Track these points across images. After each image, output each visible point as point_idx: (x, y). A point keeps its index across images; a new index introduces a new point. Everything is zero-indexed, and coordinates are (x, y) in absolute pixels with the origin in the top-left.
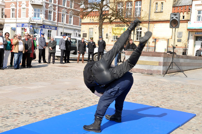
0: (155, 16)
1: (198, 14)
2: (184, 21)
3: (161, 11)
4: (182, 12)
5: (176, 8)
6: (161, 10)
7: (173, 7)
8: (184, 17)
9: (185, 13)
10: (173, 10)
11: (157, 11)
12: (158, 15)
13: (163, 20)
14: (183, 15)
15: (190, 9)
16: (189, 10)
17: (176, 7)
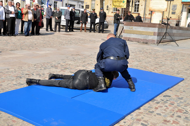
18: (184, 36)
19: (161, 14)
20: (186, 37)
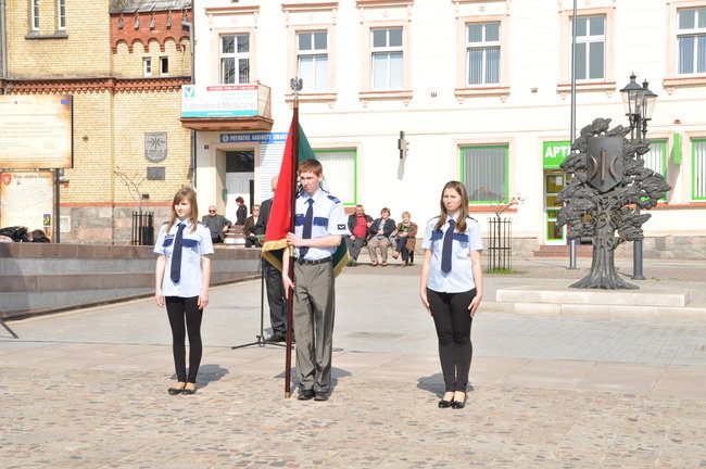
0: (31, 54)
1: (225, 51)
2: (169, 83)
3: (57, 31)
4: (154, 39)
5: (126, 19)
6: (60, 28)
7: (112, 15)
8: (165, 62)
9: (170, 46)
10: (115, 30)
11: (41, 31)
12: (45, 53)
13: (74, 77)
14: (162, 54)
15: (186, 28)
16: (185, 33)
17: (126, 15)
18: (105, 288)
19: (46, 183)
20: (129, 290)
